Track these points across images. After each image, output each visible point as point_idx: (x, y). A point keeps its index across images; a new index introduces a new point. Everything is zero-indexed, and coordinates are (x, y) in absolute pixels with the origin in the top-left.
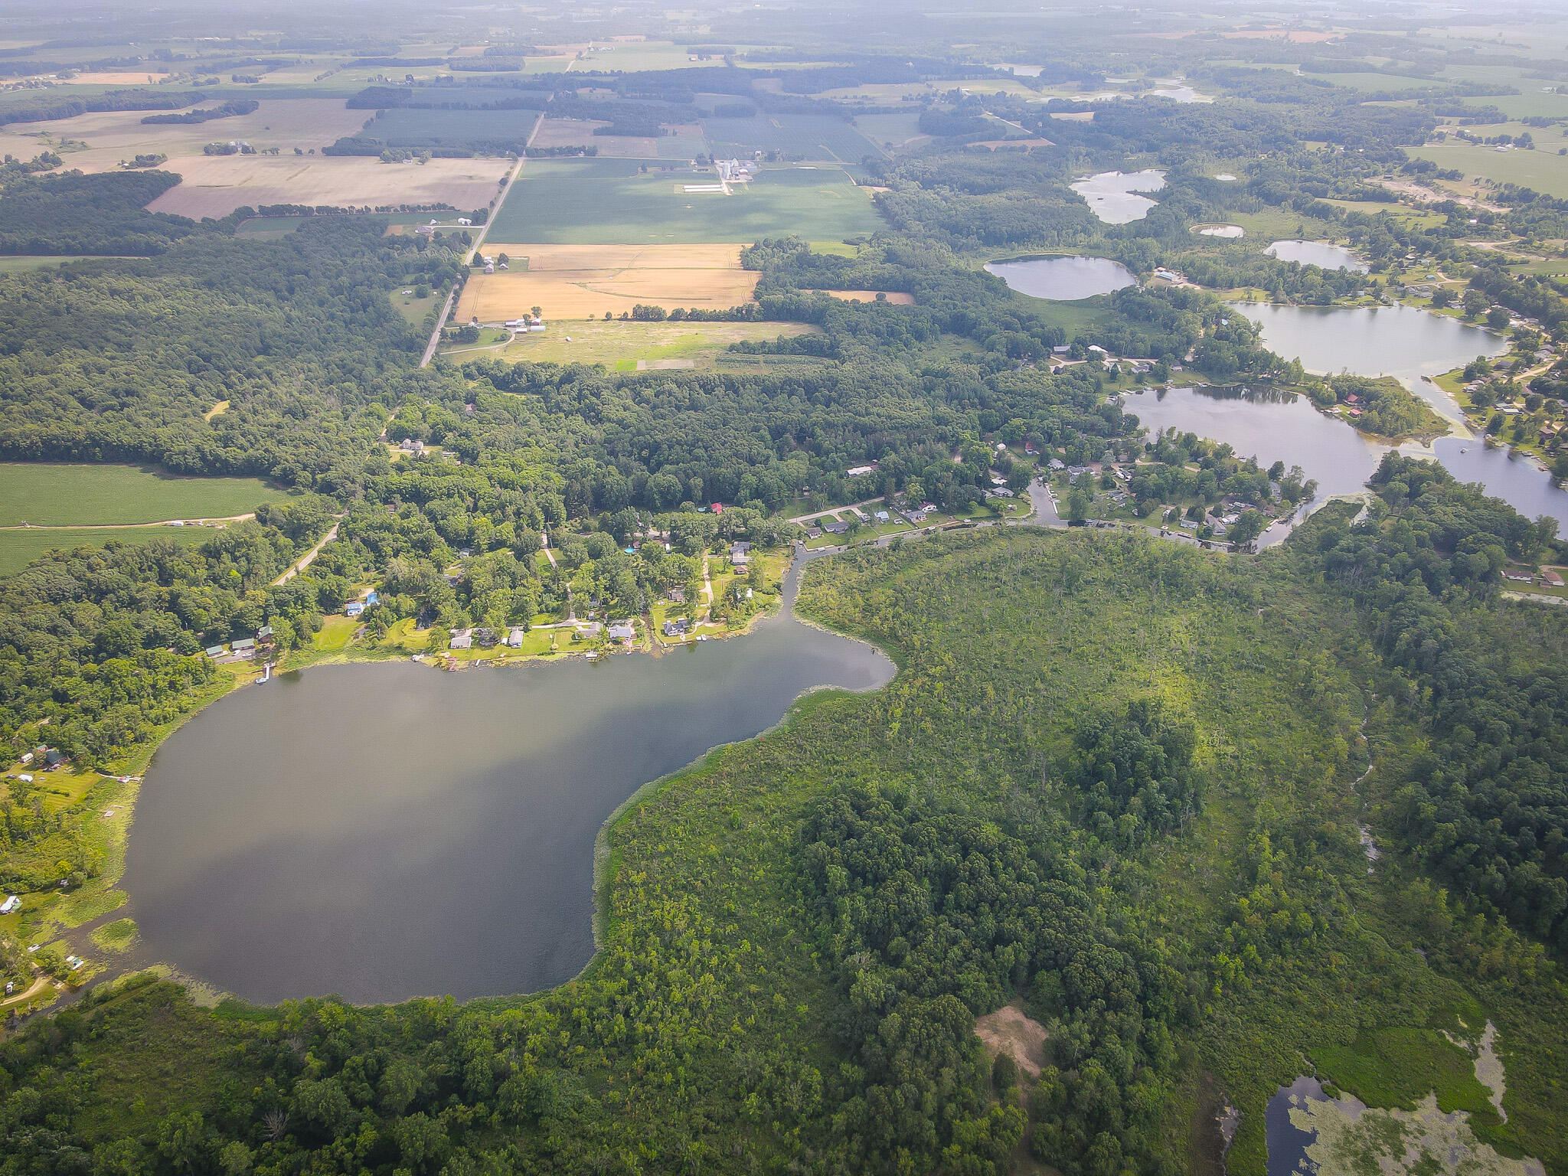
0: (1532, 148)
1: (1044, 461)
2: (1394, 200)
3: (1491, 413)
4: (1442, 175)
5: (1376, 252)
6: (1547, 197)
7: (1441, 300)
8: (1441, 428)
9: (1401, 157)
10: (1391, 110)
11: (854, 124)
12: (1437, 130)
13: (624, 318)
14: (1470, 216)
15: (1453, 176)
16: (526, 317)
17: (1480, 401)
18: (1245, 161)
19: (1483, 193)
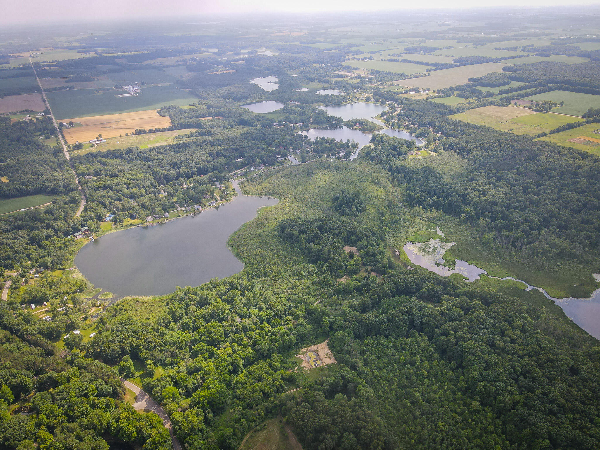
0: (373, 60)
1: (288, 150)
2: (344, 77)
3: (391, 123)
4: (354, 69)
5: (346, 90)
6: (383, 72)
7: (368, 100)
8: (381, 128)
9: (341, 66)
10: (332, 53)
11: (164, 71)
12: (347, 57)
13: (133, 134)
14: (366, 79)
15: (357, 69)
16: (97, 138)
17: (387, 120)
18: (298, 71)
19: (366, 73)
